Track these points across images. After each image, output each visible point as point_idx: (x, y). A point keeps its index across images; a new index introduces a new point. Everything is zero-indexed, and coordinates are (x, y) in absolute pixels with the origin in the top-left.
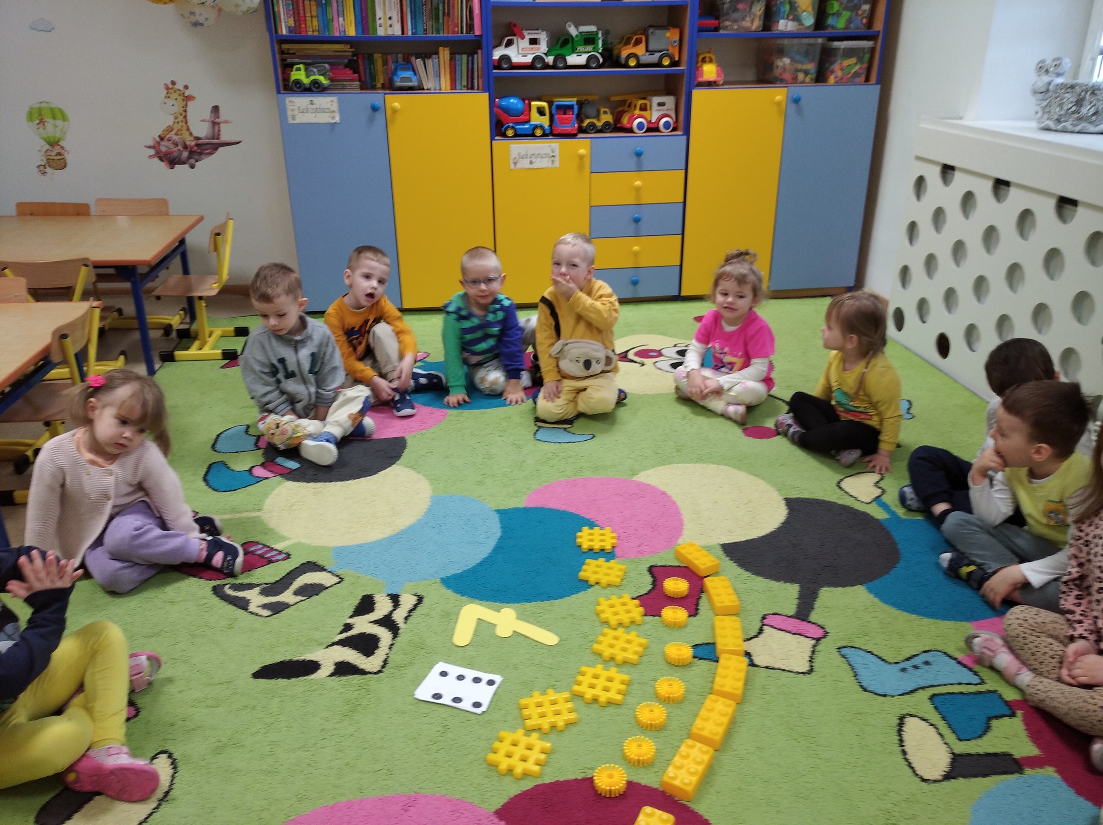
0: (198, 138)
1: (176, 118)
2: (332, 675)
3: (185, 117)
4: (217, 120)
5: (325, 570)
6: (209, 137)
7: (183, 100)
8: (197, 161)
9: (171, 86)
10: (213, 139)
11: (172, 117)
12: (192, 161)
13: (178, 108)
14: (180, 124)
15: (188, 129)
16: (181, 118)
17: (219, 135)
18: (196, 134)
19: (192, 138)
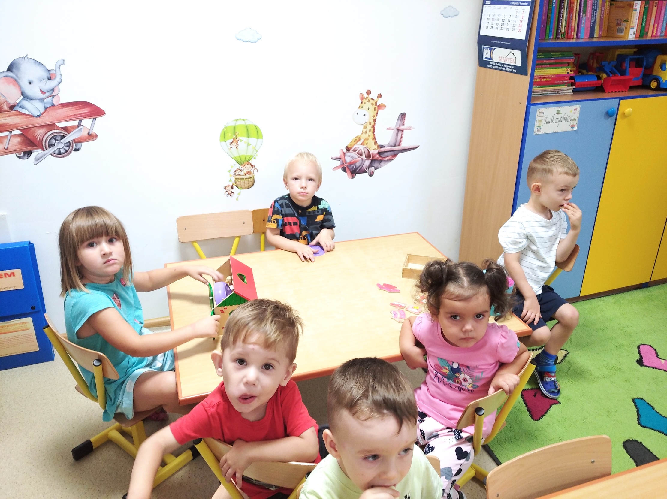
0: (381, 146)
1: (365, 128)
3: (373, 126)
4: (402, 127)
6: (392, 144)
7: (375, 109)
8: (376, 169)
9: (365, 95)
10: (395, 146)
11: (362, 127)
12: (372, 169)
13: (368, 118)
14: (368, 133)
15: (374, 138)
16: (369, 127)
17: (400, 141)
18: (379, 143)
19: (376, 147)
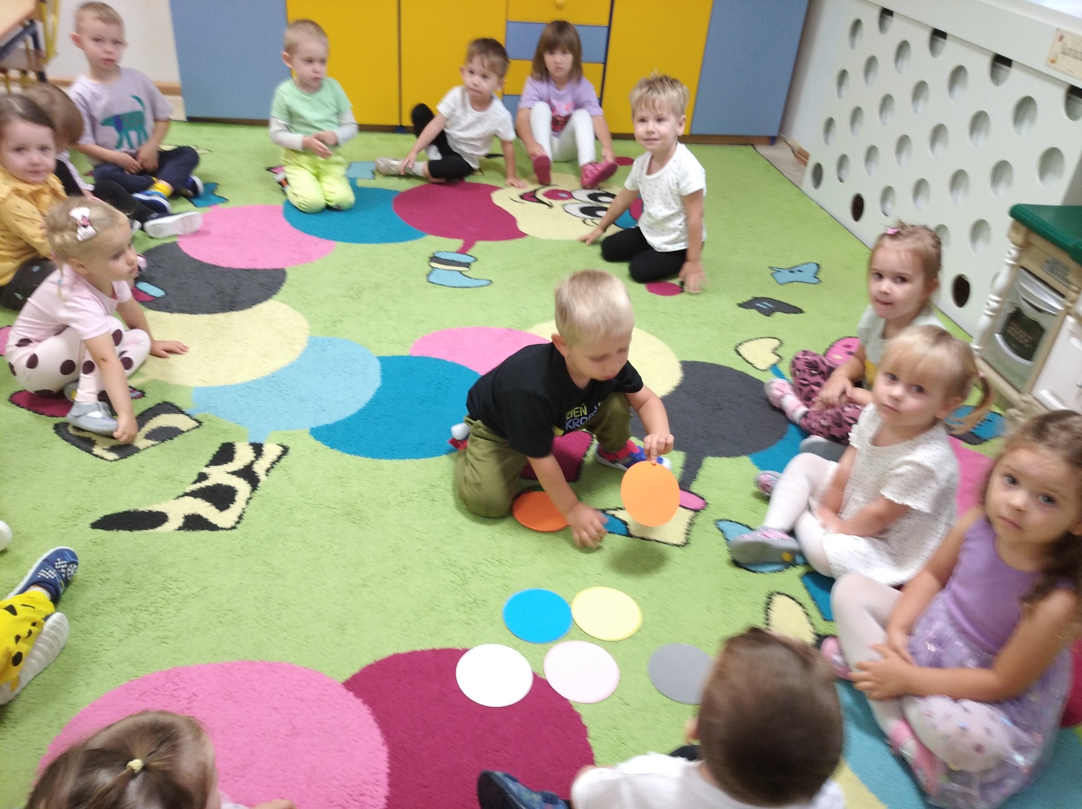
2: (180, 529)
5: (182, 412)
